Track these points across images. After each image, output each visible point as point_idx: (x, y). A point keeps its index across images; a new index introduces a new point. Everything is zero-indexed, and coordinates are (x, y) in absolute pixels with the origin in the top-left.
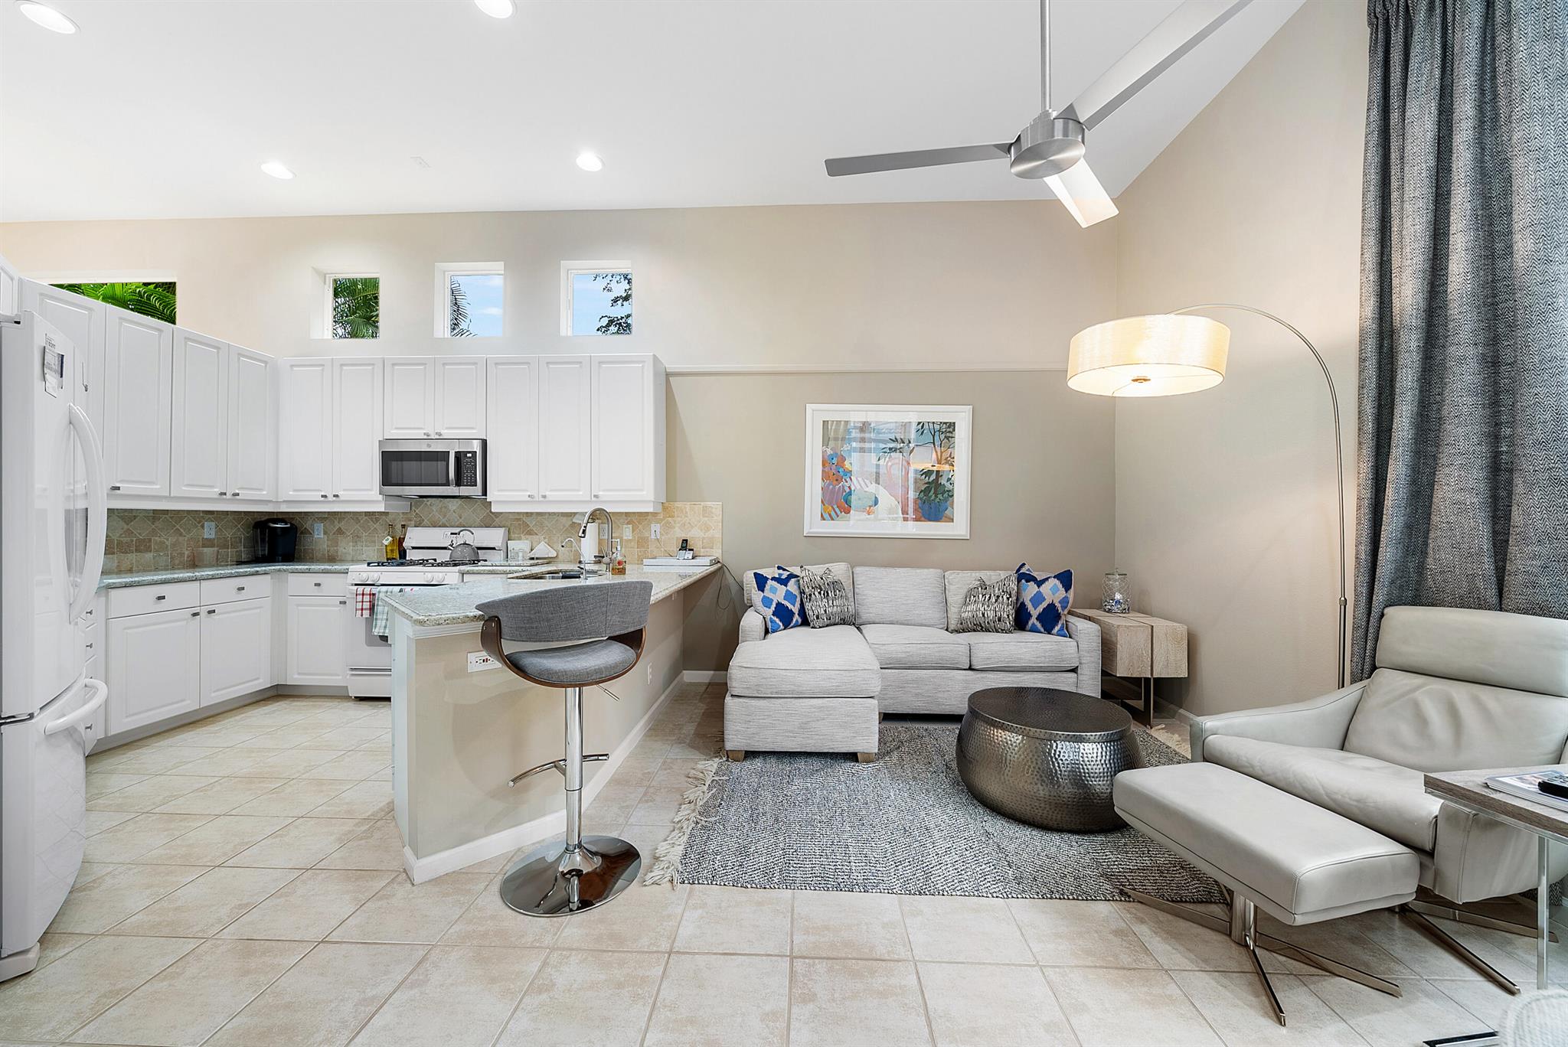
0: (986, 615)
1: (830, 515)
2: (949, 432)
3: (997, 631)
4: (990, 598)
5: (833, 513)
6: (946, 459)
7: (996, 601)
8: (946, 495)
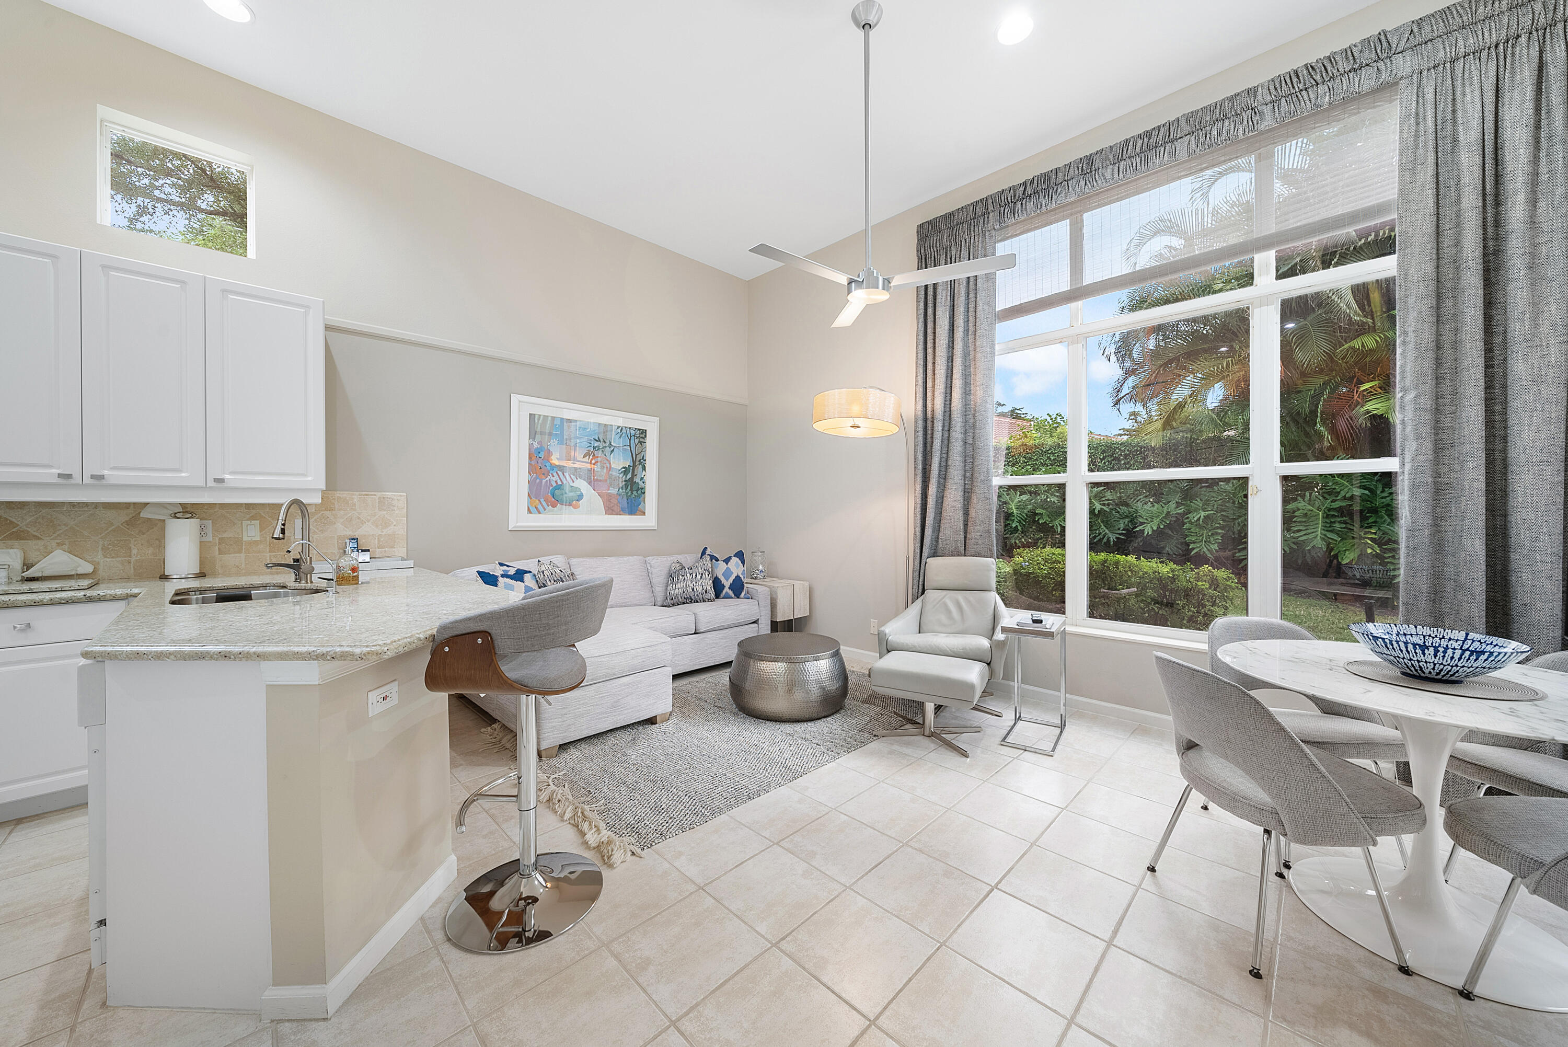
0: (695, 590)
1: (536, 508)
2: (642, 437)
3: (704, 601)
4: (696, 575)
5: (540, 507)
6: (640, 461)
7: (701, 577)
8: (639, 492)
